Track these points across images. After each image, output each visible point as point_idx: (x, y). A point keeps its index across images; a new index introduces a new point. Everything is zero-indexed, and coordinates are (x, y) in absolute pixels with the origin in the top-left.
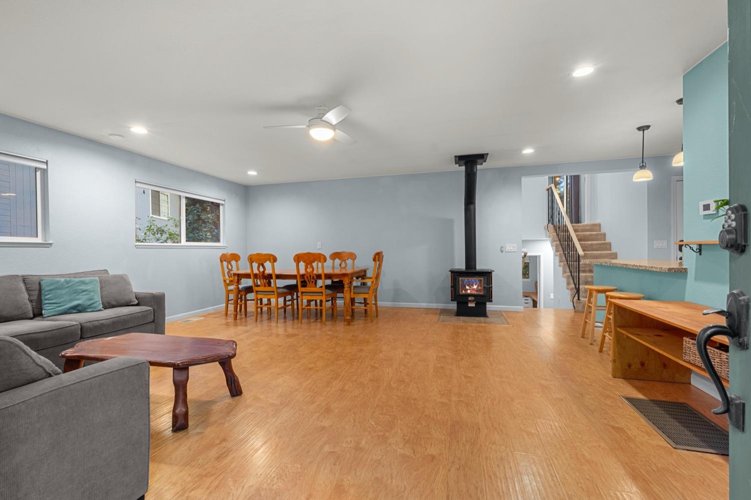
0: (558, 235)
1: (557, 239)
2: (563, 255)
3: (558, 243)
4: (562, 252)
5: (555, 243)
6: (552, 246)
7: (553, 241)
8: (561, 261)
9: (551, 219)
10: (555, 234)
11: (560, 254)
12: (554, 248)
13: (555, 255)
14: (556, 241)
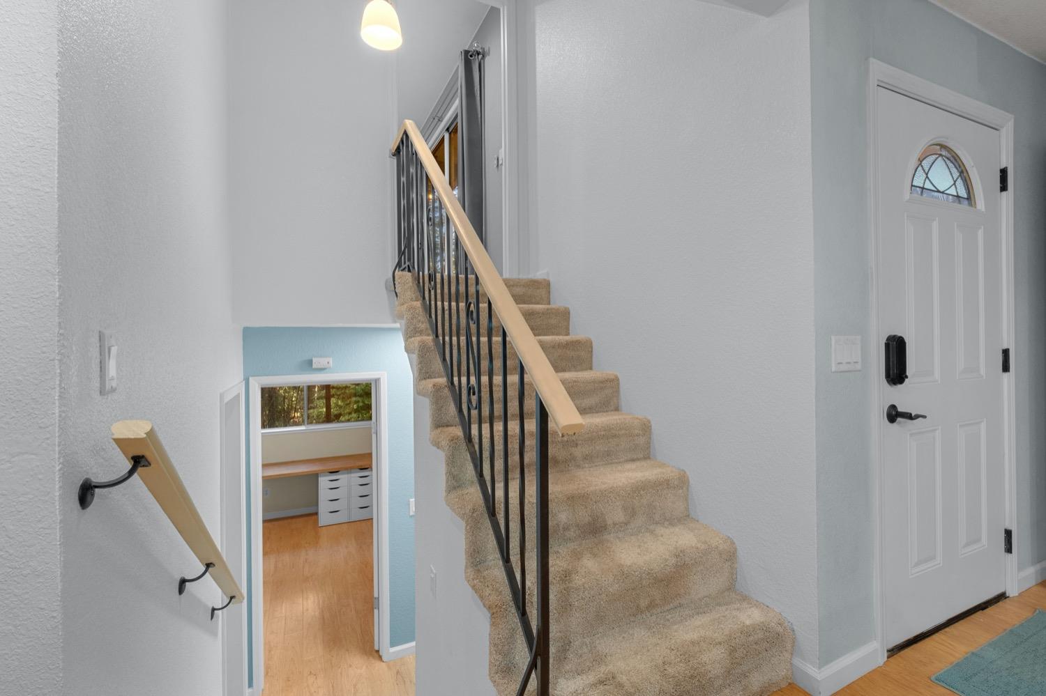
0: (428, 310)
1: (424, 325)
2: (446, 392)
3: (429, 339)
4: (443, 381)
5: (417, 339)
6: (407, 350)
7: (410, 334)
8: (439, 424)
9: (406, 256)
10: (418, 304)
11: (437, 389)
12: (415, 356)
13: (418, 392)
14: (421, 332)
